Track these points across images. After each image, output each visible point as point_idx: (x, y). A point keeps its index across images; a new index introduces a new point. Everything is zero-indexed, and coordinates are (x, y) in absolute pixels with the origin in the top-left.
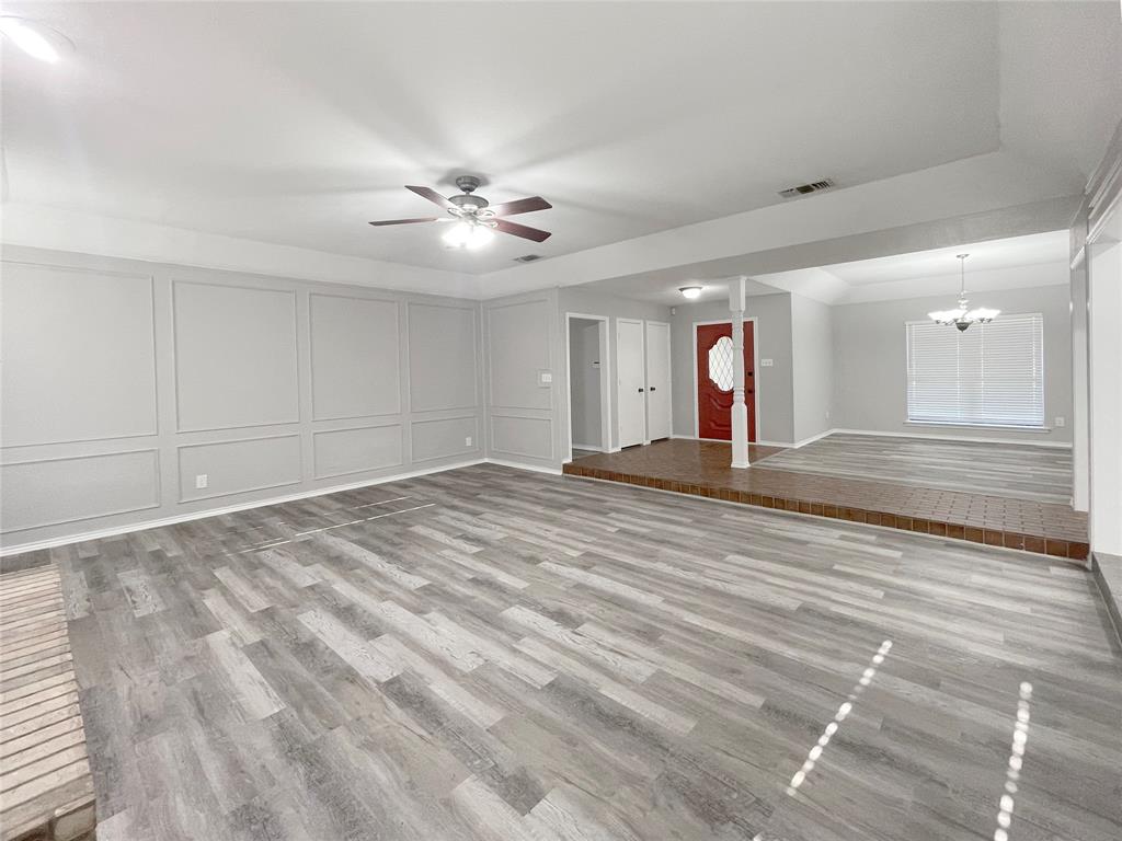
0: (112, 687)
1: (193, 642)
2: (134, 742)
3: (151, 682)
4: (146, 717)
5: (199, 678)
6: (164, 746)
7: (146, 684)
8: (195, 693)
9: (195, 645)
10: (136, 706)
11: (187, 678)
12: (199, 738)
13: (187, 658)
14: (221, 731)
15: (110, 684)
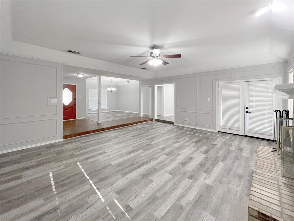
0: (242, 192)
1: (214, 186)
2: (244, 176)
3: (233, 185)
4: (239, 178)
5: (224, 177)
6: (240, 171)
7: (234, 185)
8: (228, 174)
9: (215, 185)
10: (239, 182)
11: (226, 178)
12: (234, 168)
13: (220, 183)
14: (231, 167)
15: (242, 193)
